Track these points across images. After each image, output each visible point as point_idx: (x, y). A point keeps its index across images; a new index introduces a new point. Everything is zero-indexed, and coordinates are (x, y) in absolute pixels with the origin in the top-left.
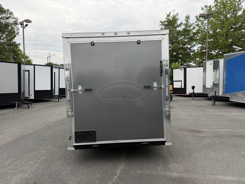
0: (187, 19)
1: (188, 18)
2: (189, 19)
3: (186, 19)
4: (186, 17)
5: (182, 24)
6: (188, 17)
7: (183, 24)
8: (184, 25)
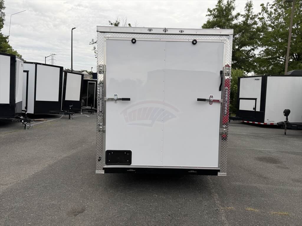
0: (248, 8)
1: (249, 6)
2: (251, 8)
3: (246, 7)
4: (247, 5)
5: (240, 16)
6: (250, 4)
7: (242, 15)
8: (242, 17)
